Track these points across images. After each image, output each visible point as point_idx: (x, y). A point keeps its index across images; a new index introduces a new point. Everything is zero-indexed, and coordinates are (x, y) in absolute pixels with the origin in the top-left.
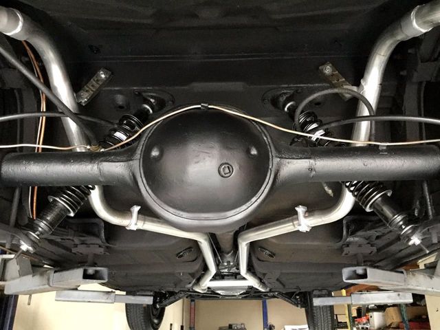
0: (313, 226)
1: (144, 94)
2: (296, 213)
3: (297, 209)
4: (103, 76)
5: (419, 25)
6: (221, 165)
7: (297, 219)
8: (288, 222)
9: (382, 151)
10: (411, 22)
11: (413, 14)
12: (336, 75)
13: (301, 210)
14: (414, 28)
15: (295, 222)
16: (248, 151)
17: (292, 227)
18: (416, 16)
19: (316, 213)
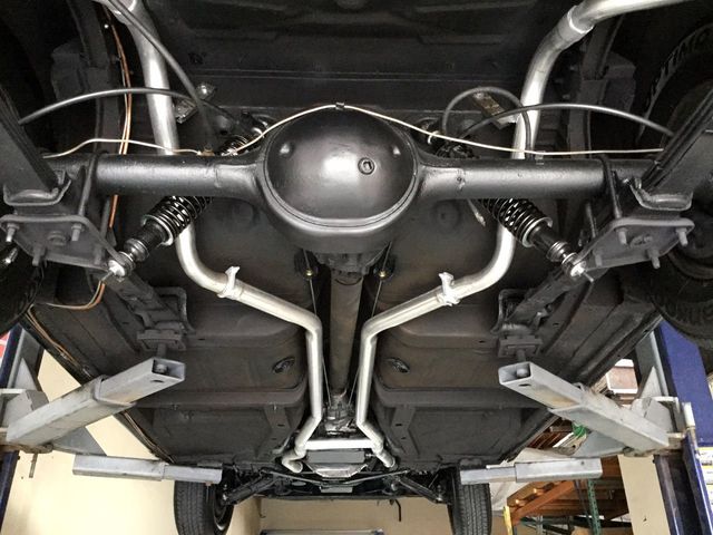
0: (462, 297)
1: (254, 116)
2: (439, 282)
3: (441, 275)
4: (205, 91)
5: (575, 25)
6: (362, 160)
7: (442, 290)
8: (430, 296)
9: (539, 161)
10: (568, 23)
11: (569, 13)
12: (489, 101)
13: (445, 277)
14: (571, 30)
15: (440, 295)
16: (391, 151)
17: (435, 302)
18: (574, 15)
19: (465, 278)
